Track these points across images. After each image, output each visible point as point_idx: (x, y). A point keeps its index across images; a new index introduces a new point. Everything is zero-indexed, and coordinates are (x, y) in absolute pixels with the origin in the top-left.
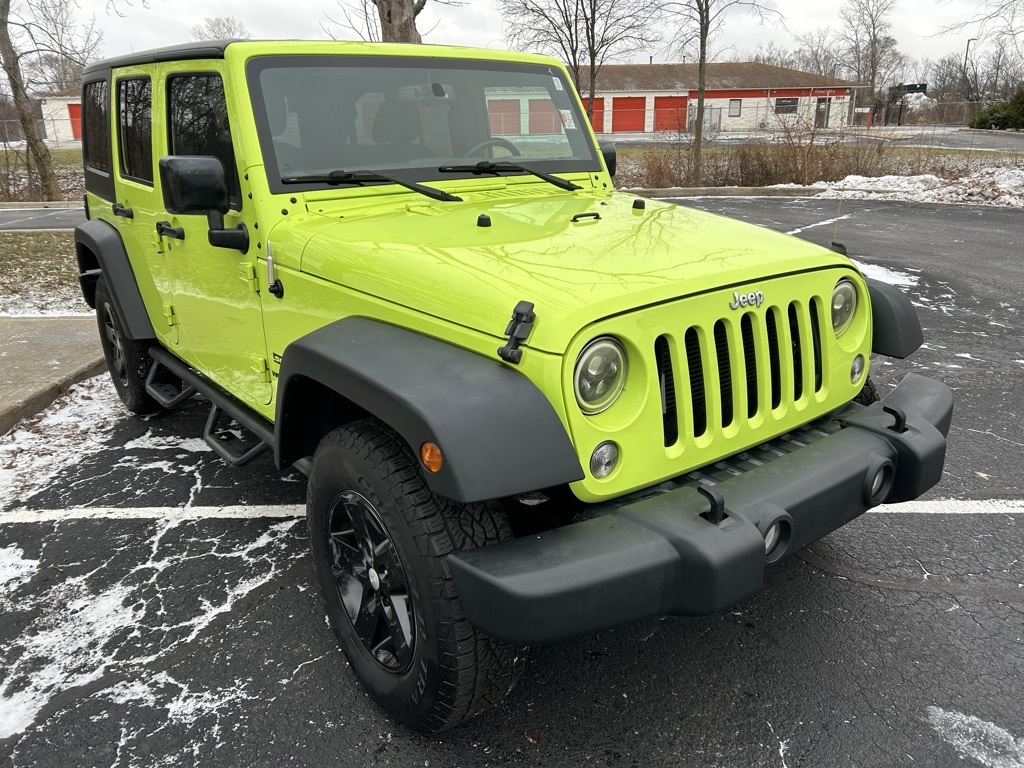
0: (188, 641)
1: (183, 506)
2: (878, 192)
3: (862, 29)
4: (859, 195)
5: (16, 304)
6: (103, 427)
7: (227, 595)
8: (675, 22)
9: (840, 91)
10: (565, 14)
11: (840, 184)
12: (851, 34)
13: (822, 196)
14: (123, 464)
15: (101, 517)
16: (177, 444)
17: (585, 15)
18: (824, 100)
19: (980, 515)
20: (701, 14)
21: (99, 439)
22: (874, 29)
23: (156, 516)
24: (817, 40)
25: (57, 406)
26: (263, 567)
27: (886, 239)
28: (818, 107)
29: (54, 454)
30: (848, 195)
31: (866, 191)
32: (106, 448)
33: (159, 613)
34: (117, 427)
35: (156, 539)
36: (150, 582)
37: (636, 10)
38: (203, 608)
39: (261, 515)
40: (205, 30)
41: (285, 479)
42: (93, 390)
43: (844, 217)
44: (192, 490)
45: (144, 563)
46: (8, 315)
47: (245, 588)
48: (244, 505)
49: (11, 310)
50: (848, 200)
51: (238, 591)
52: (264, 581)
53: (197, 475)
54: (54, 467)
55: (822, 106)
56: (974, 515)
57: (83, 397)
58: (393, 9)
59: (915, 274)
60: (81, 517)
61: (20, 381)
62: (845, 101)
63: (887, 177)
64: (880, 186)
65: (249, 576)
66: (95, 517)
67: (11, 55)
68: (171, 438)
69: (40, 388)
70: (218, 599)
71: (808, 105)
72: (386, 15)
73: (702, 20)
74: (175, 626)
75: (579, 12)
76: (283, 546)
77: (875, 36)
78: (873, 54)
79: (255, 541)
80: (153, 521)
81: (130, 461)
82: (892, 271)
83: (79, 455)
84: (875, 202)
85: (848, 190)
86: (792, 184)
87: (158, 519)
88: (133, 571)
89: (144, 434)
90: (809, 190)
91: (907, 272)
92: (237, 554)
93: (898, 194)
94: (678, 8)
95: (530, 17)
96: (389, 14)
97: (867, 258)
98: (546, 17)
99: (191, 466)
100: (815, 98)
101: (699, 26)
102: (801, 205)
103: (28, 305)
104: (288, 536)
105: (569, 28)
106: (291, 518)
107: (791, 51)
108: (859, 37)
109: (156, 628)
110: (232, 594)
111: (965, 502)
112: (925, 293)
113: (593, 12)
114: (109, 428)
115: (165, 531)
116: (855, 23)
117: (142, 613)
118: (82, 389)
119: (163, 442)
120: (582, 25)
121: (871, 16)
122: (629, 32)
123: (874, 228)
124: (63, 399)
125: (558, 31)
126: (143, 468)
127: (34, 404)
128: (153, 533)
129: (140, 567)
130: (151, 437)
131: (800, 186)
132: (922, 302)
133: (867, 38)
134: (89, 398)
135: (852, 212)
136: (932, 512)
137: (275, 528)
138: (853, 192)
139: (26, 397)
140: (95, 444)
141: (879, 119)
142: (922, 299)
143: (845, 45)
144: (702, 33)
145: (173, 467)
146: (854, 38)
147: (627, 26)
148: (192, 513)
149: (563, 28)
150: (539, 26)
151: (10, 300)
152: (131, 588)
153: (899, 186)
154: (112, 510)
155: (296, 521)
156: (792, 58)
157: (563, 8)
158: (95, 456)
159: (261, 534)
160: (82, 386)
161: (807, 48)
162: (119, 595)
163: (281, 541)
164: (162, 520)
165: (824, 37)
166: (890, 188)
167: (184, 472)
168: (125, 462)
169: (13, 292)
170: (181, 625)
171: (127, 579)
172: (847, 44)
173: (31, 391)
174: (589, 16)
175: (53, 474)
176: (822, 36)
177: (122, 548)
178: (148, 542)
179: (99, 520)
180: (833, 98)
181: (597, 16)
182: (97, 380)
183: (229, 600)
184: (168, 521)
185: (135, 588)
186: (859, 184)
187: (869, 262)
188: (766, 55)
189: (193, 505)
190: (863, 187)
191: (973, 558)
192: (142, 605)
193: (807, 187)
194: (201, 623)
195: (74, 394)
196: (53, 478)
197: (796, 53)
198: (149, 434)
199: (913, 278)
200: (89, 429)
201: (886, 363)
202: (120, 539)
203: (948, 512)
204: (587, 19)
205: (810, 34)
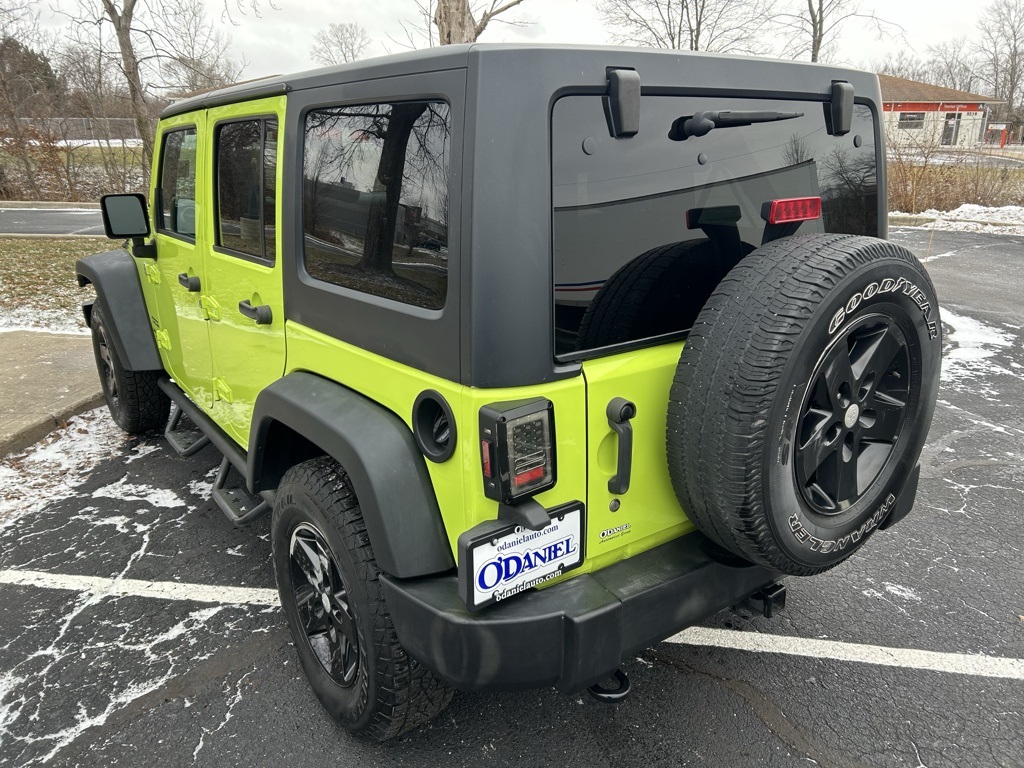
0: (44, 761)
1: (115, 577)
2: (994, 225)
3: (1002, 41)
4: (972, 227)
5: (59, 319)
6: (82, 468)
7: (109, 701)
8: (786, 34)
9: (972, 107)
10: (668, 25)
11: (953, 214)
12: (989, 45)
13: (930, 226)
14: (81, 517)
15: (28, 583)
16: (145, 496)
17: (690, 27)
18: (953, 116)
19: (1011, 681)
20: (814, 26)
21: (72, 482)
22: (1015, 40)
23: (81, 588)
24: (952, 50)
25: (50, 440)
26: (160, 668)
27: (990, 285)
28: (946, 123)
29: (22, 498)
30: (960, 227)
31: (981, 223)
32: (74, 494)
33: (32, 718)
34: (97, 468)
35: (69, 617)
36: (41, 674)
37: (745, 21)
38: (77, 717)
39: (187, 598)
40: (329, 35)
41: (230, 552)
42: (93, 423)
43: (948, 255)
44: (133, 557)
45: (45, 649)
46: (49, 331)
47: (132, 694)
48: (176, 581)
49: (53, 326)
50: (959, 233)
51: (122, 699)
52: (155, 687)
53: (146, 538)
54: (15, 514)
55: (952, 122)
56: (1003, 680)
57: (81, 431)
58: (453, 29)
59: (1012, 331)
60: (8, 582)
61: (23, 409)
62: (977, 117)
63: (1008, 207)
64: (997, 219)
65: (141, 679)
66: (22, 583)
67: (132, 60)
68: (142, 487)
69: (35, 421)
70: (96, 706)
71: (935, 121)
72: (445, 36)
73: (815, 32)
74: (39, 738)
75: (683, 23)
76: (193, 641)
77: (1015, 48)
78: (1014, 68)
79: (167, 631)
80: (74, 595)
81: (90, 513)
82: (987, 325)
83: (45, 501)
84: (990, 237)
85: (960, 221)
86: (897, 212)
87: (82, 592)
88: (30, 657)
89: (118, 480)
90: (916, 220)
91: (1004, 328)
92: (141, 647)
93: (1017, 228)
94: (789, 20)
95: (633, 28)
96: (449, 35)
97: (961, 307)
98: (650, 29)
99: (145, 525)
100: (944, 114)
101: (811, 39)
102: (903, 237)
103: (70, 321)
104: (204, 627)
105: (673, 40)
106: (215, 604)
107: (924, 61)
108: (998, 49)
109: (19, 738)
110: (114, 701)
111: (997, 659)
112: (1019, 357)
113: (699, 24)
114: (88, 470)
115: (83, 607)
116: (995, 34)
117: (16, 714)
118: (81, 421)
119: (134, 491)
120: (686, 36)
121: (1013, 27)
122: (736, 44)
123: (980, 269)
124: (59, 431)
125: (661, 42)
126: (99, 523)
127: (25, 437)
128: (70, 609)
129: (41, 653)
130: (124, 483)
131: (907, 215)
132: (1013, 369)
133: (1007, 50)
134: (86, 432)
135: (958, 249)
136: (950, 670)
137: (194, 615)
138: (966, 224)
139: (16, 431)
140: (65, 489)
141: (1015, 136)
142: (1014, 365)
143: (983, 57)
144: (814, 46)
145: (127, 525)
146: (993, 51)
147: (734, 38)
148: (122, 586)
149: (665, 40)
150: (641, 38)
151: (55, 315)
152: (20, 680)
153: (1019, 218)
154: (42, 575)
155: (220, 608)
156: (926, 68)
157: (667, 20)
158: (61, 502)
159: (177, 623)
160: (83, 418)
161: (940, 59)
162: (5, 688)
163: (194, 634)
164: (86, 594)
165: (960, 48)
166: (1008, 221)
167: (135, 533)
168: (83, 514)
169: (61, 306)
170: (47, 737)
171: (20, 667)
172: (985, 56)
173: (26, 423)
174: (694, 27)
175: (10, 523)
176: (958, 46)
177: (32, 626)
178: (60, 620)
179: (25, 587)
180: (964, 114)
181: (702, 27)
182: (101, 411)
183: (107, 711)
184: (91, 595)
185: (23, 681)
186: (974, 215)
187: (962, 313)
188: (896, 65)
189: (125, 577)
190: (978, 218)
191: (986, 747)
192: (20, 704)
193: (914, 216)
194: (68, 736)
195: (72, 426)
196: (7, 528)
197: (929, 63)
198: (124, 480)
199: (1010, 336)
200: (68, 469)
201: (948, 449)
202: (34, 615)
203: (972, 672)
204: (692, 31)
205: (944, 45)
